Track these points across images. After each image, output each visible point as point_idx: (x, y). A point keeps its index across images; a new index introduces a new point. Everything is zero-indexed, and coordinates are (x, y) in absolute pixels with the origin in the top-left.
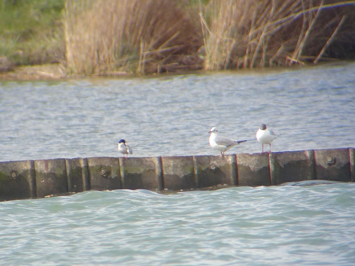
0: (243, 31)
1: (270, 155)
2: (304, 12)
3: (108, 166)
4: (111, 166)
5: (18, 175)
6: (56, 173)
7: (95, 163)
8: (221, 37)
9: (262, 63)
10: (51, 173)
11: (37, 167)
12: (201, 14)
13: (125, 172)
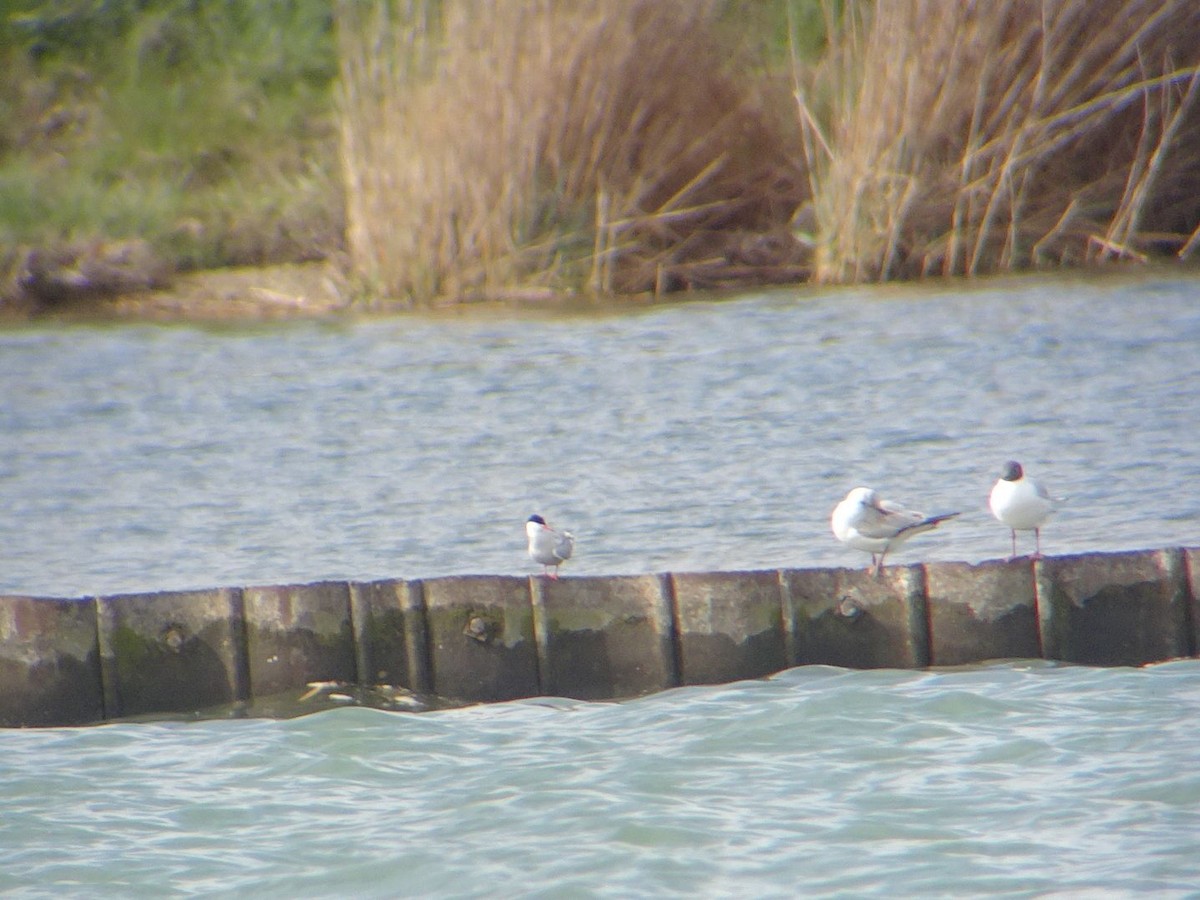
0: (944, 151)
1: (1038, 566)
2: (1146, 85)
3: (493, 606)
4: (504, 605)
5: (189, 638)
6: (317, 629)
7: (446, 595)
8: (866, 170)
9: (1009, 255)
10: (299, 631)
11: (252, 610)
12: (798, 95)
13: (552, 626)
